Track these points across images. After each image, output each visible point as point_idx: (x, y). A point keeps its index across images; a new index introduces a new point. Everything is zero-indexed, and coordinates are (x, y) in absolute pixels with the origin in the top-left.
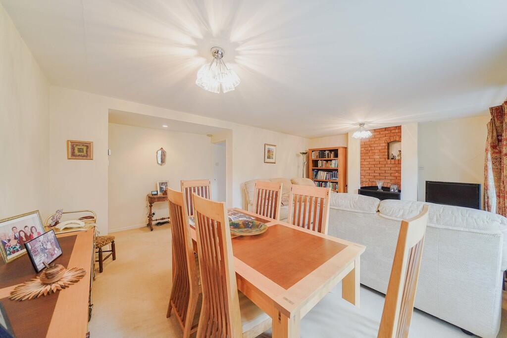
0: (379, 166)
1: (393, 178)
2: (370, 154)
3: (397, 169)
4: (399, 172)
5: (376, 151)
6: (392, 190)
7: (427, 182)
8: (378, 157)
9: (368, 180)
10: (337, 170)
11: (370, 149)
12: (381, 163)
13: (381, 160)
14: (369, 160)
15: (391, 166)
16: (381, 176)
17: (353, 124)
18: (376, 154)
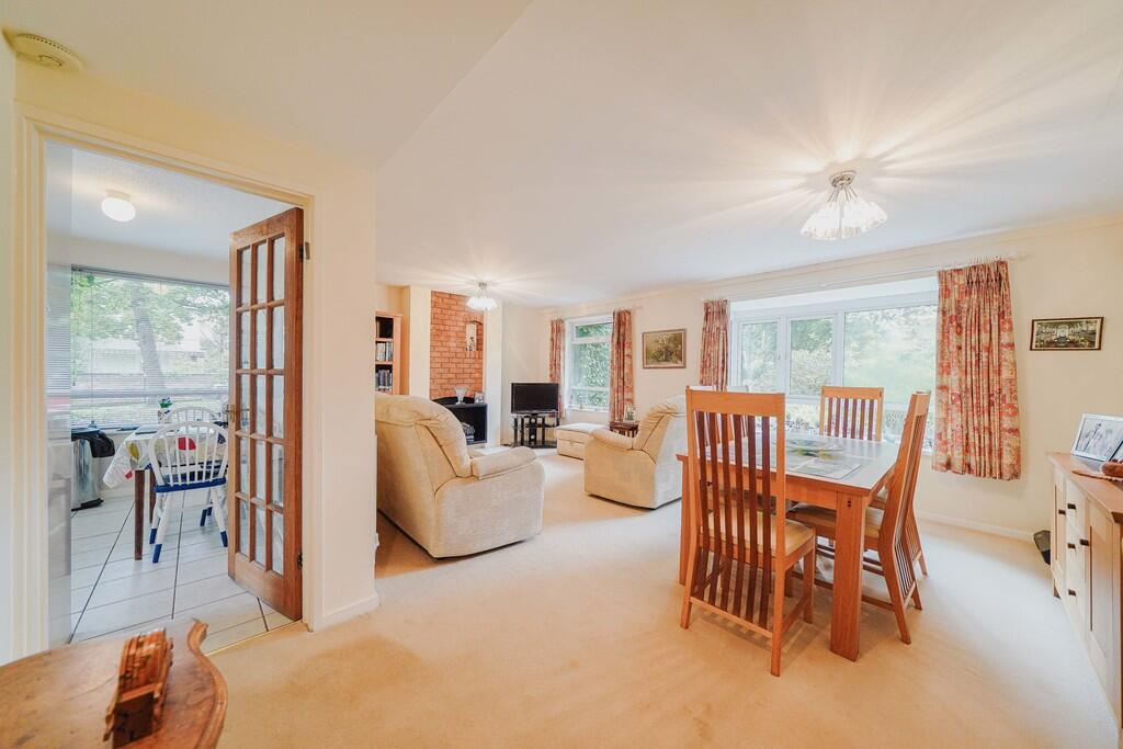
0: (456, 360)
1: (472, 381)
2: (442, 338)
3: (477, 366)
4: (480, 371)
5: (453, 334)
6: (477, 401)
7: (513, 384)
8: (454, 345)
9: (438, 387)
10: (389, 368)
11: (442, 327)
12: (459, 355)
13: (459, 350)
14: (442, 349)
15: (471, 361)
16: (458, 379)
17: (471, 282)
18: (452, 339)
